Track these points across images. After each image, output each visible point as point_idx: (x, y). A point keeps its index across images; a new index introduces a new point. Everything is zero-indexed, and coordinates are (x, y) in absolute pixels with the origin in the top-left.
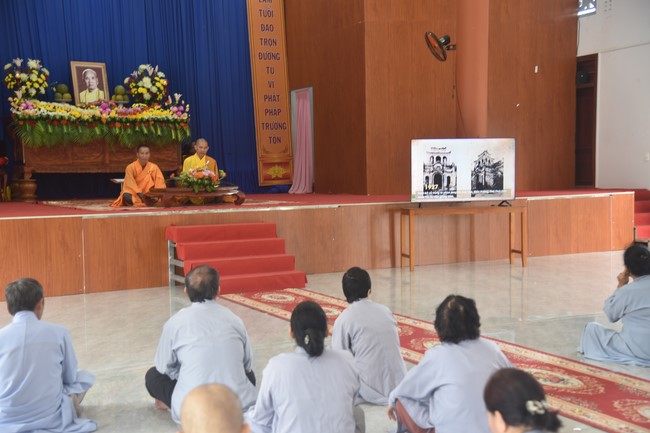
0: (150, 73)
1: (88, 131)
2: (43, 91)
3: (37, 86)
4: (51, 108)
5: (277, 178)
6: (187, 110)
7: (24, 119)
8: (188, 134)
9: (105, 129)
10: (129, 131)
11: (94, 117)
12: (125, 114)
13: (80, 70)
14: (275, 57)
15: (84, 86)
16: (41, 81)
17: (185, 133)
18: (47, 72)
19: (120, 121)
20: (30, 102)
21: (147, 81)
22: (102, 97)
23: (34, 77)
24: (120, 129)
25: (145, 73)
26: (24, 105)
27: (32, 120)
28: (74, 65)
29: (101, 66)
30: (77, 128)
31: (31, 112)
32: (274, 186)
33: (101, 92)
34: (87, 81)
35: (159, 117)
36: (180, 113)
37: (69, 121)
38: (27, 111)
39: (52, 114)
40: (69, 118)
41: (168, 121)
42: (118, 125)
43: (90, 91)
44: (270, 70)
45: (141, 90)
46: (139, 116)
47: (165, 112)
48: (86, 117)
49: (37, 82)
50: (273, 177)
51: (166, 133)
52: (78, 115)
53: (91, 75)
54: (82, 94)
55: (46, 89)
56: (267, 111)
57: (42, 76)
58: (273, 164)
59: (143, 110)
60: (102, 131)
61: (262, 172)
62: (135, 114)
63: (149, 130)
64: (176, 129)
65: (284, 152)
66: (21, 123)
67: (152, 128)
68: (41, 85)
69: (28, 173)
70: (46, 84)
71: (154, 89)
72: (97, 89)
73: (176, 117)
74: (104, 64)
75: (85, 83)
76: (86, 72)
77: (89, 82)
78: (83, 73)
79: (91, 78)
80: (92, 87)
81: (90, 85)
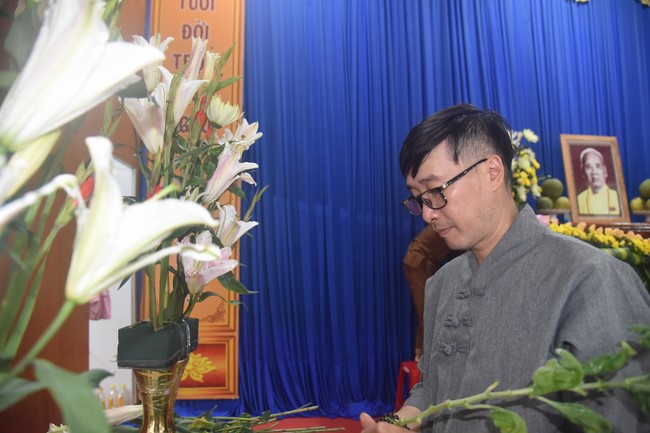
13: (576, 150)
22: (615, 203)
28: (565, 141)
29: (610, 141)
33: (613, 193)
34: (588, 172)
43: (595, 190)
53: (594, 159)
54: (582, 197)
72: (605, 188)
74: (614, 139)
75: (586, 176)
76: (585, 155)
77: (592, 174)
78: (582, 156)
79: (594, 167)
80: (597, 183)
81: (593, 179)
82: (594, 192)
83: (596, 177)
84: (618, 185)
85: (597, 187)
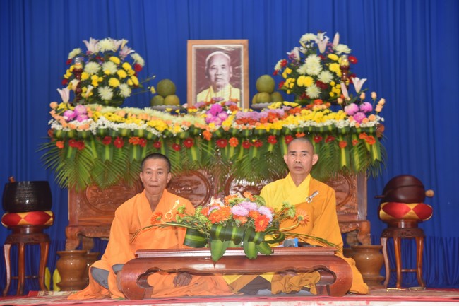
0: (322, 49)
2: (126, 91)
3: (114, 82)
6: (379, 109)
7: (65, 138)
8: (376, 155)
9: (209, 150)
10: (255, 153)
11: (191, 128)
12: (251, 121)
13: (202, 54)
15: (205, 81)
16: (123, 75)
17: (369, 154)
18: (140, 61)
19: (240, 135)
20: (80, 109)
21: (313, 64)
23: (109, 68)
24: (237, 149)
25: (314, 49)
26: (70, 113)
28: (193, 46)
29: (240, 45)
31: (80, 125)
33: (235, 90)
34: (212, 73)
35: (318, 125)
36: (361, 115)
38: (73, 123)
39: (116, 127)
41: (335, 131)
42: (233, 142)
45: (301, 81)
46: (278, 125)
47: (333, 115)
48: (175, 130)
49: (116, 76)
51: (328, 154)
52: (162, 127)
54: (201, 95)
55: (133, 88)
57: (127, 66)
59: (288, 113)
60: (203, 155)
62: (269, 121)
64: (349, 147)
66: (60, 145)
68: (123, 81)
69: (73, 238)
70: (135, 80)
71: (326, 77)
73: (352, 123)
74: (245, 41)
75: (209, 76)
76: (212, 58)
77: (215, 75)
78: (208, 59)
79: (220, 68)
80: (219, 83)
81: (216, 79)
82: (216, 90)
83: (219, 77)
84: (243, 84)
85: (219, 87)
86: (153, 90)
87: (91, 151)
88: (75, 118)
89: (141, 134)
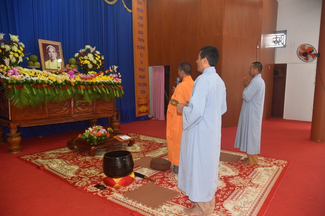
0: (92, 51)
1: (62, 92)
2: (21, 60)
3: (17, 55)
4: (33, 74)
5: (144, 112)
6: (120, 76)
7: (12, 84)
8: (123, 93)
9: (74, 90)
10: (90, 91)
11: (66, 81)
12: (86, 79)
13: (45, 46)
14: (143, 48)
15: (47, 57)
16: (20, 52)
18: (23, 45)
19: (83, 84)
21: (90, 56)
23: (15, 48)
24: (84, 91)
27: (19, 85)
29: (58, 44)
30: (54, 89)
31: (18, 77)
32: (142, 117)
34: (50, 54)
35: (106, 81)
36: (117, 79)
37: (48, 85)
38: (14, 76)
39: (34, 79)
40: (49, 82)
41: (111, 84)
42: (82, 87)
44: (142, 55)
45: (86, 62)
46: (94, 80)
47: (108, 77)
48: (60, 82)
49: (17, 52)
50: (142, 111)
52: (54, 80)
53: (52, 50)
54: (47, 63)
55: (23, 58)
56: (140, 76)
57: (20, 48)
58: (142, 105)
59: (96, 76)
60: (72, 91)
61: (138, 109)
62: (91, 79)
63: (101, 90)
64: (116, 90)
65: (146, 98)
66: (10, 87)
67: (103, 89)
68: (19, 54)
69: (14, 128)
70: (23, 55)
71: (95, 62)
73: (115, 81)
74: (60, 43)
76: (49, 48)
78: (47, 48)
79: (52, 52)
80: (53, 58)
81: (51, 57)
85: (53, 60)
86: (28, 58)
87: (26, 90)
88: (14, 74)
89: (46, 82)
